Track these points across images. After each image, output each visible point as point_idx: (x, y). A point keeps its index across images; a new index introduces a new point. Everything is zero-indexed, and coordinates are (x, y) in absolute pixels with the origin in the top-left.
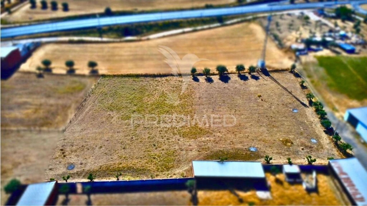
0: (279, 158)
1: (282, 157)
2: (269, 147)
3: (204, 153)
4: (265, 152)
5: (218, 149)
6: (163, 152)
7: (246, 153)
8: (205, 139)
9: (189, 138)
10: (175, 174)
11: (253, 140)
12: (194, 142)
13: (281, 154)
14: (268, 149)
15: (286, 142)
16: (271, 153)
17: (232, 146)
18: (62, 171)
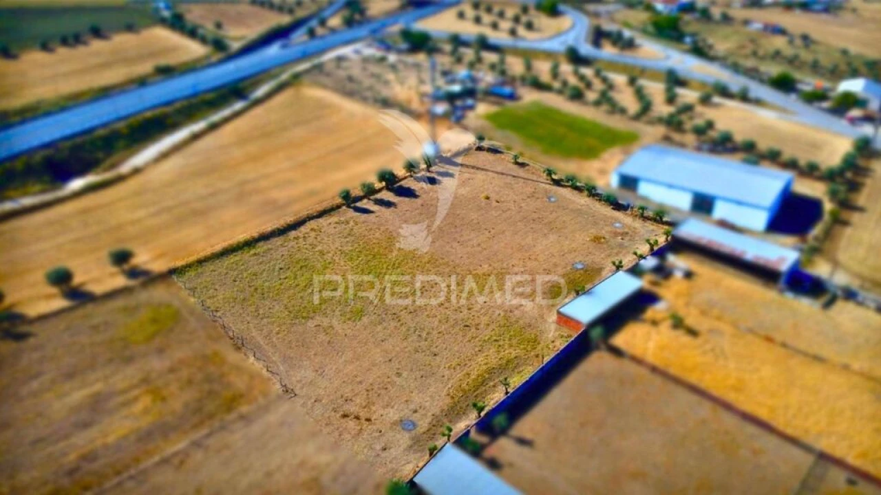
6: (493, 327)
15: (597, 240)
18: (404, 439)
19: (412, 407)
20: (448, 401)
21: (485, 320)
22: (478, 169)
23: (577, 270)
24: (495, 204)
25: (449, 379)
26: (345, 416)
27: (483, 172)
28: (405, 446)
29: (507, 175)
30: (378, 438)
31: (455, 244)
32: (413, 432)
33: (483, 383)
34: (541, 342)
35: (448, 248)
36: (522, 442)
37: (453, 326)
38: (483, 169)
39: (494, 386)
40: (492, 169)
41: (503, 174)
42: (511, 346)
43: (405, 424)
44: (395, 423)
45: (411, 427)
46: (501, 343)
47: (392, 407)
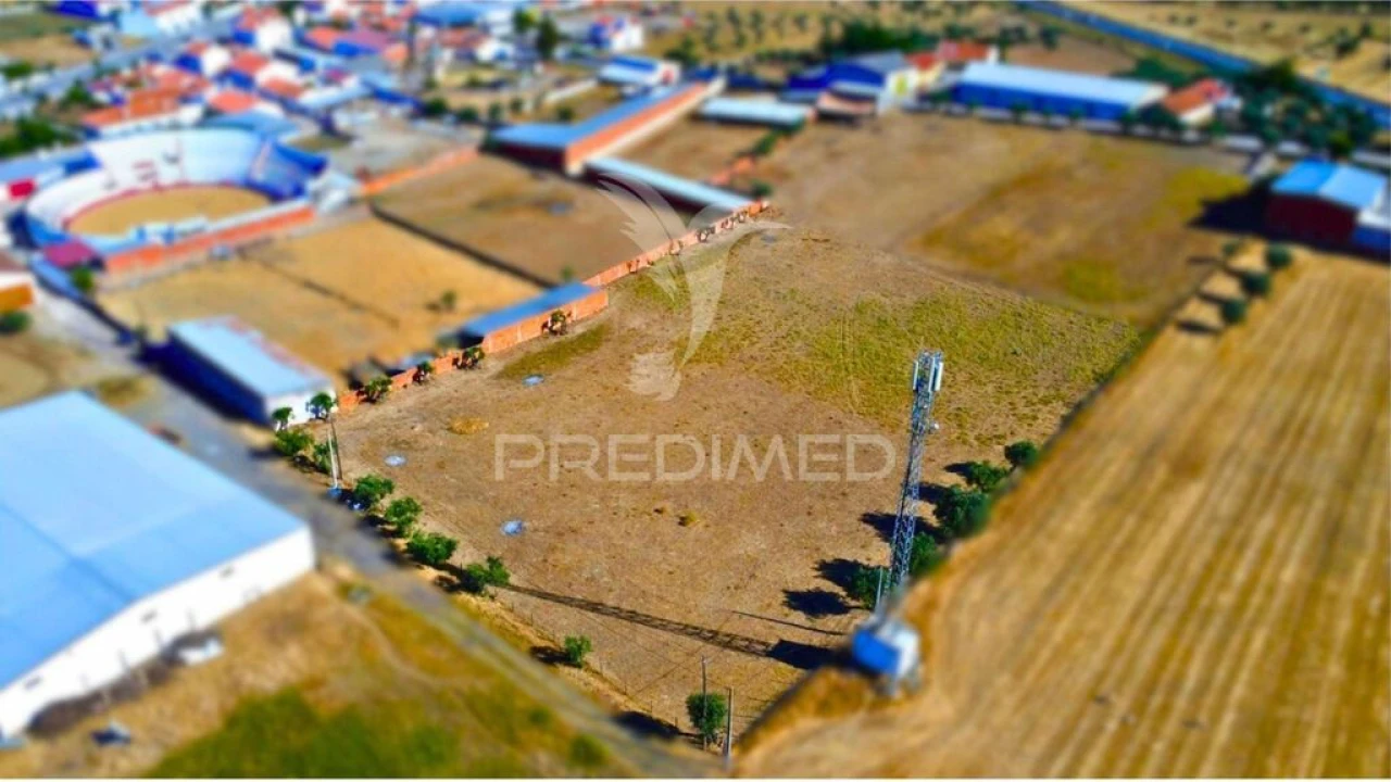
0: (459, 389)
1: (457, 394)
22: (712, 637)
24: (668, 506)
27: (694, 619)
29: (617, 613)
31: (751, 408)
35: (764, 402)
38: (696, 632)
40: (665, 636)
41: (632, 617)
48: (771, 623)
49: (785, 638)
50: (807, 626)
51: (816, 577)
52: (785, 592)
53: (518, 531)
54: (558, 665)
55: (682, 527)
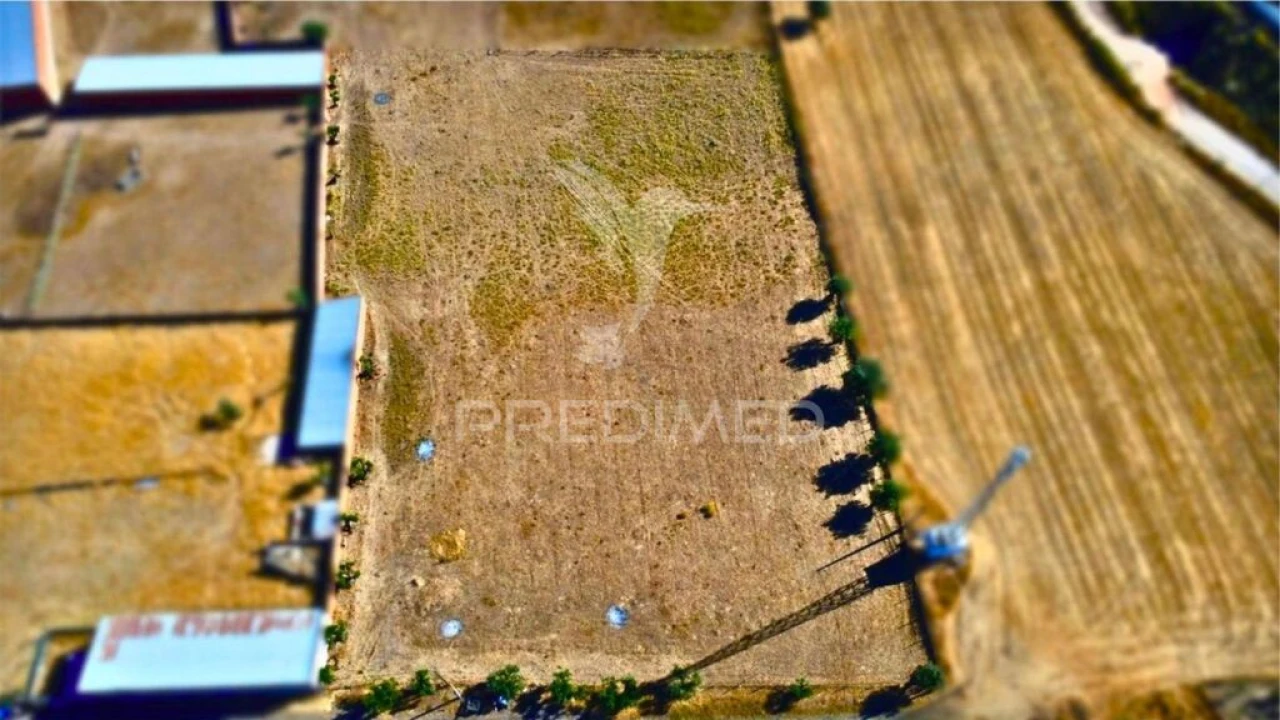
0: (384, 510)
1: (391, 518)
2: (431, 493)
3: (416, 334)
4: (411, 478)
5: (430, 365)
6: (423, 248)
7: (411, 431)
8: (473, 336)
9: (476, 299)
10: (346, 275)
11: (464, 456)
12: (458, 311)
13: (403, 520)
14: (426, 488)
15: (448, 543)
16: (408, 494)
17: (442, 399)
18: (373, 86)
19: (397, 114)
20: (376, 139)
21: (440, 250)
23: (423, 440)
25: (398, 159)
26: (433, 69)
28: (367, 83)
30: (391, 74)
32: (373, 97)
33: (367, 178)
34: (357, 266)
36: (286, 152)
37: (461, 218)
39: (354, 182)
42: (382, 238)
43: (386, 97)
44: (393, 92)
45: (379, 99)
46: (394, 234)
47: (410, 102)
48: (849, 559)
49: (868, 565)
50: (866, 544)
51: (827, 497)
52: (825, 525)
53: (624, 616)
54: (794, 704)
55: (711, 520)
